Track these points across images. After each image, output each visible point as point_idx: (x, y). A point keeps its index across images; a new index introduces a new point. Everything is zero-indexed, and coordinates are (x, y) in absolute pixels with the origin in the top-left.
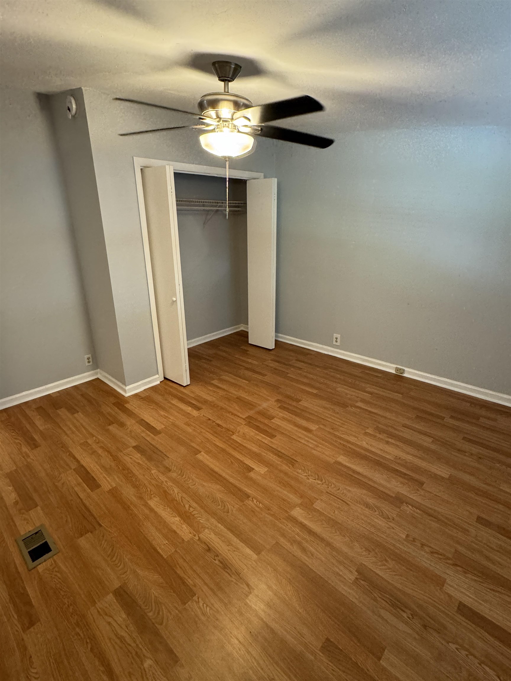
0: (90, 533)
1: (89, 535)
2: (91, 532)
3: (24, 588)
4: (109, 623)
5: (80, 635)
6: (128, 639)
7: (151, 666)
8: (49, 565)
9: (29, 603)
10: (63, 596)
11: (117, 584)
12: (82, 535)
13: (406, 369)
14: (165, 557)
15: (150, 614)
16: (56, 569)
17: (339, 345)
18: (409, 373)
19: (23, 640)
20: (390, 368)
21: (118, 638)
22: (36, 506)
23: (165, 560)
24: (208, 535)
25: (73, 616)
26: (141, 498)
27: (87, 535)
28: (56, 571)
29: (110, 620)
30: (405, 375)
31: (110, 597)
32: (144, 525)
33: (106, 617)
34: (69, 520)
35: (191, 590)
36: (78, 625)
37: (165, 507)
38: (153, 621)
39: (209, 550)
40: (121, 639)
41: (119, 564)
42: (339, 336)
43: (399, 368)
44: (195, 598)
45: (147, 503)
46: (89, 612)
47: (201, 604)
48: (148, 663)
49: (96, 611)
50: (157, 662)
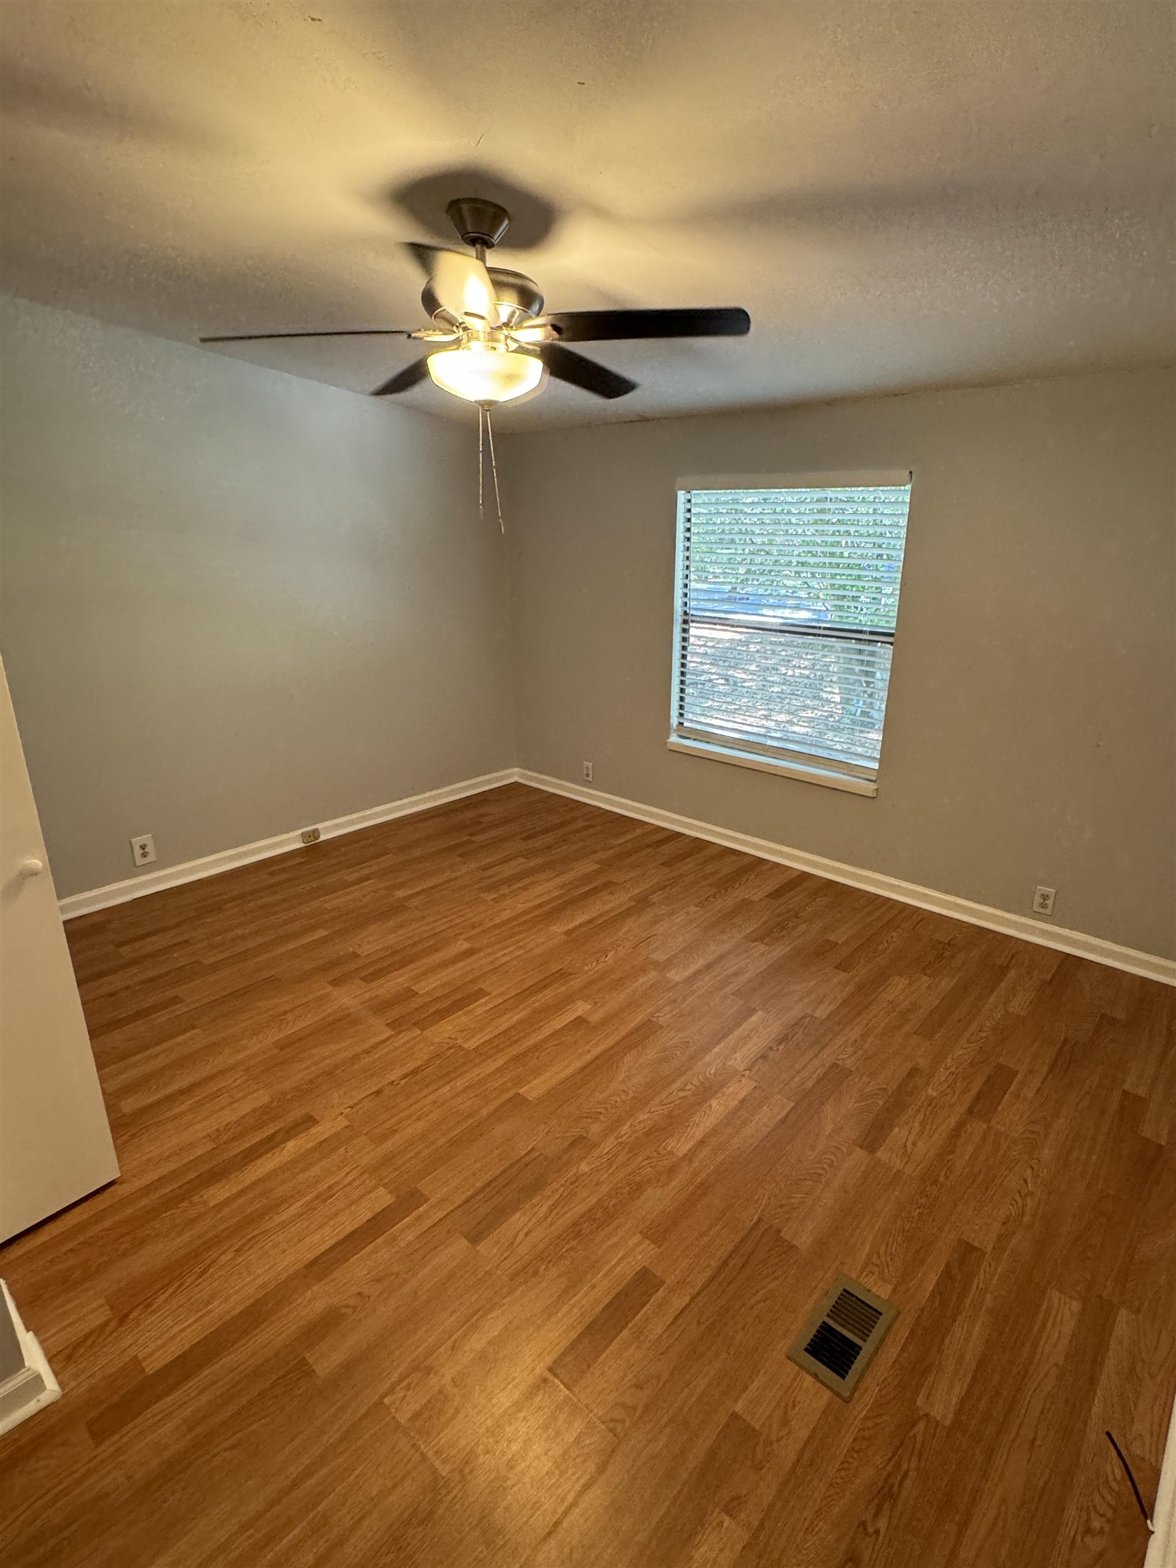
0: (782, 1235)
1: (786, 1234)
2: (779, 1231)
3: (932, 1296)
4: (914, 1144)
5: (946, 1173)
6: (920, 1117)
7: (933, 1090)
8: (874, 1277)
9: (947, 1274)
10: (912, 1222)
11: (859, 1153)
12: (792, 1247)
13: (320, 826)
14: (792, 1104)
15: (881, 1103)
16: (875, 1259)
17: (155, 859)
18: (327, 830)
19: (994, 1248)
20: (290, 842)
21: (924, 1128)
22: (735, 1416)
23: (797, 1104)
24: (739, 1060)
25: (929, 1193)
26: (672, 1171)
27: (788, 1237)
28: (879, 1257)
29: (909, 1144)
30: (323, 838)
31: (882, 1154)
32: (739, 1148)
33: (909, 1150)
34: (759, 1296)
35: (831, 1067)
36: (935, 1182)
37: (689, 1125)
38: (886, 1098)
39: (764, 1057)
40: (923, 1124)
41: (827, 1161)
42: (146, 838)
43: (307, 832)
44: (840, 1063)
45: (685, 1156)
46: (914, 1174)
47: (845, 1056)
48: (932, 1092)
49: (907, 1166)
50: (928, 1083)
